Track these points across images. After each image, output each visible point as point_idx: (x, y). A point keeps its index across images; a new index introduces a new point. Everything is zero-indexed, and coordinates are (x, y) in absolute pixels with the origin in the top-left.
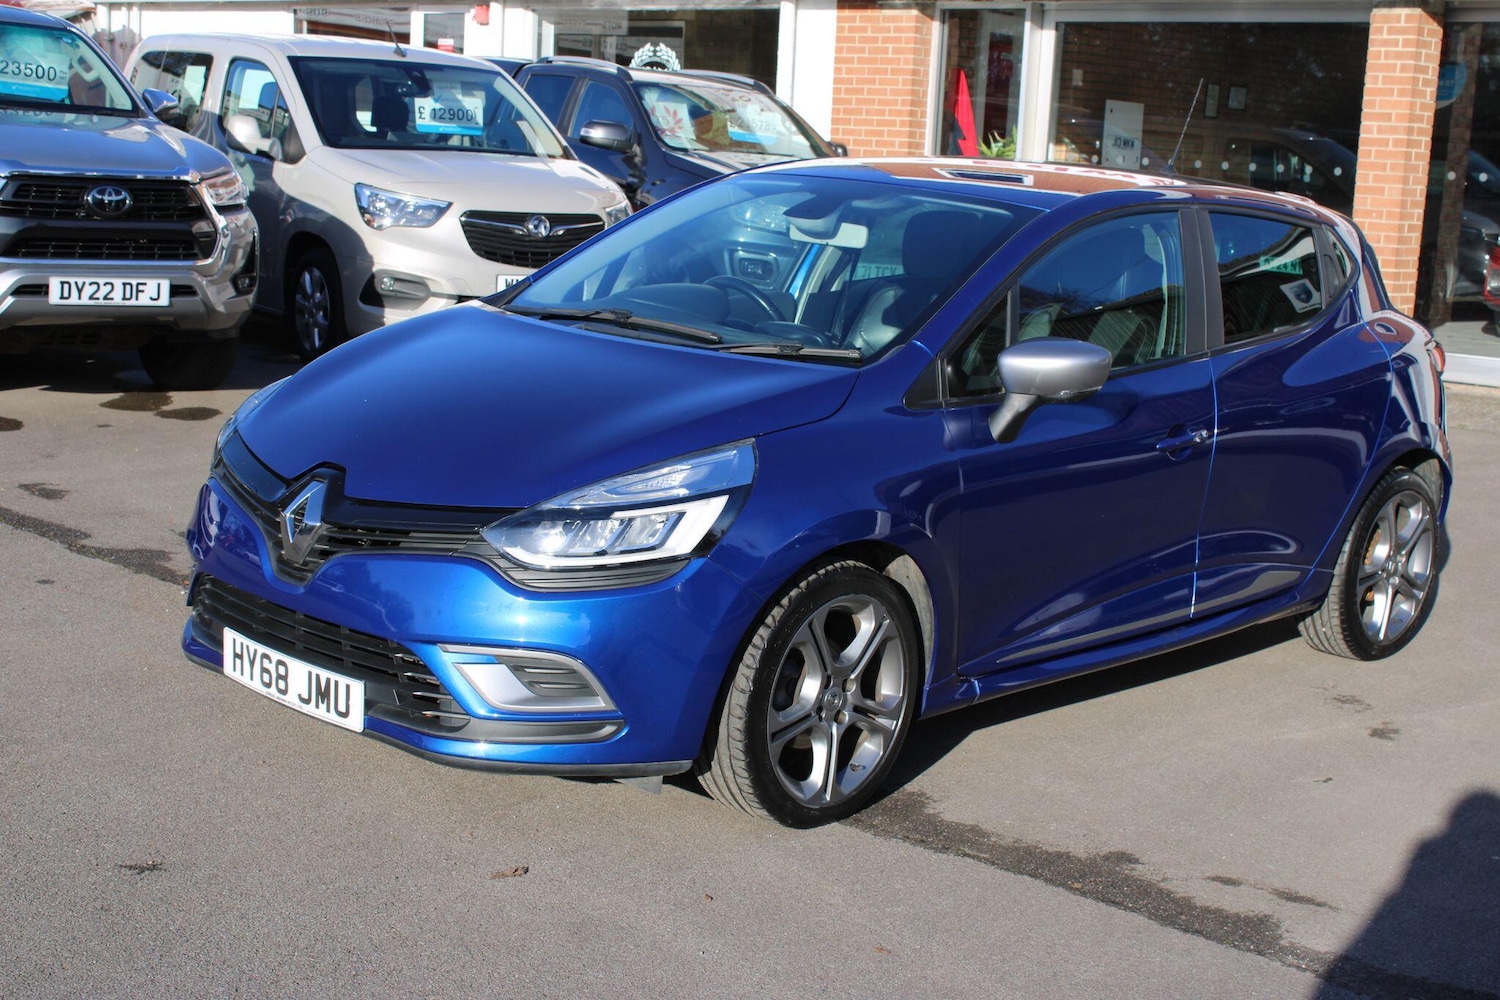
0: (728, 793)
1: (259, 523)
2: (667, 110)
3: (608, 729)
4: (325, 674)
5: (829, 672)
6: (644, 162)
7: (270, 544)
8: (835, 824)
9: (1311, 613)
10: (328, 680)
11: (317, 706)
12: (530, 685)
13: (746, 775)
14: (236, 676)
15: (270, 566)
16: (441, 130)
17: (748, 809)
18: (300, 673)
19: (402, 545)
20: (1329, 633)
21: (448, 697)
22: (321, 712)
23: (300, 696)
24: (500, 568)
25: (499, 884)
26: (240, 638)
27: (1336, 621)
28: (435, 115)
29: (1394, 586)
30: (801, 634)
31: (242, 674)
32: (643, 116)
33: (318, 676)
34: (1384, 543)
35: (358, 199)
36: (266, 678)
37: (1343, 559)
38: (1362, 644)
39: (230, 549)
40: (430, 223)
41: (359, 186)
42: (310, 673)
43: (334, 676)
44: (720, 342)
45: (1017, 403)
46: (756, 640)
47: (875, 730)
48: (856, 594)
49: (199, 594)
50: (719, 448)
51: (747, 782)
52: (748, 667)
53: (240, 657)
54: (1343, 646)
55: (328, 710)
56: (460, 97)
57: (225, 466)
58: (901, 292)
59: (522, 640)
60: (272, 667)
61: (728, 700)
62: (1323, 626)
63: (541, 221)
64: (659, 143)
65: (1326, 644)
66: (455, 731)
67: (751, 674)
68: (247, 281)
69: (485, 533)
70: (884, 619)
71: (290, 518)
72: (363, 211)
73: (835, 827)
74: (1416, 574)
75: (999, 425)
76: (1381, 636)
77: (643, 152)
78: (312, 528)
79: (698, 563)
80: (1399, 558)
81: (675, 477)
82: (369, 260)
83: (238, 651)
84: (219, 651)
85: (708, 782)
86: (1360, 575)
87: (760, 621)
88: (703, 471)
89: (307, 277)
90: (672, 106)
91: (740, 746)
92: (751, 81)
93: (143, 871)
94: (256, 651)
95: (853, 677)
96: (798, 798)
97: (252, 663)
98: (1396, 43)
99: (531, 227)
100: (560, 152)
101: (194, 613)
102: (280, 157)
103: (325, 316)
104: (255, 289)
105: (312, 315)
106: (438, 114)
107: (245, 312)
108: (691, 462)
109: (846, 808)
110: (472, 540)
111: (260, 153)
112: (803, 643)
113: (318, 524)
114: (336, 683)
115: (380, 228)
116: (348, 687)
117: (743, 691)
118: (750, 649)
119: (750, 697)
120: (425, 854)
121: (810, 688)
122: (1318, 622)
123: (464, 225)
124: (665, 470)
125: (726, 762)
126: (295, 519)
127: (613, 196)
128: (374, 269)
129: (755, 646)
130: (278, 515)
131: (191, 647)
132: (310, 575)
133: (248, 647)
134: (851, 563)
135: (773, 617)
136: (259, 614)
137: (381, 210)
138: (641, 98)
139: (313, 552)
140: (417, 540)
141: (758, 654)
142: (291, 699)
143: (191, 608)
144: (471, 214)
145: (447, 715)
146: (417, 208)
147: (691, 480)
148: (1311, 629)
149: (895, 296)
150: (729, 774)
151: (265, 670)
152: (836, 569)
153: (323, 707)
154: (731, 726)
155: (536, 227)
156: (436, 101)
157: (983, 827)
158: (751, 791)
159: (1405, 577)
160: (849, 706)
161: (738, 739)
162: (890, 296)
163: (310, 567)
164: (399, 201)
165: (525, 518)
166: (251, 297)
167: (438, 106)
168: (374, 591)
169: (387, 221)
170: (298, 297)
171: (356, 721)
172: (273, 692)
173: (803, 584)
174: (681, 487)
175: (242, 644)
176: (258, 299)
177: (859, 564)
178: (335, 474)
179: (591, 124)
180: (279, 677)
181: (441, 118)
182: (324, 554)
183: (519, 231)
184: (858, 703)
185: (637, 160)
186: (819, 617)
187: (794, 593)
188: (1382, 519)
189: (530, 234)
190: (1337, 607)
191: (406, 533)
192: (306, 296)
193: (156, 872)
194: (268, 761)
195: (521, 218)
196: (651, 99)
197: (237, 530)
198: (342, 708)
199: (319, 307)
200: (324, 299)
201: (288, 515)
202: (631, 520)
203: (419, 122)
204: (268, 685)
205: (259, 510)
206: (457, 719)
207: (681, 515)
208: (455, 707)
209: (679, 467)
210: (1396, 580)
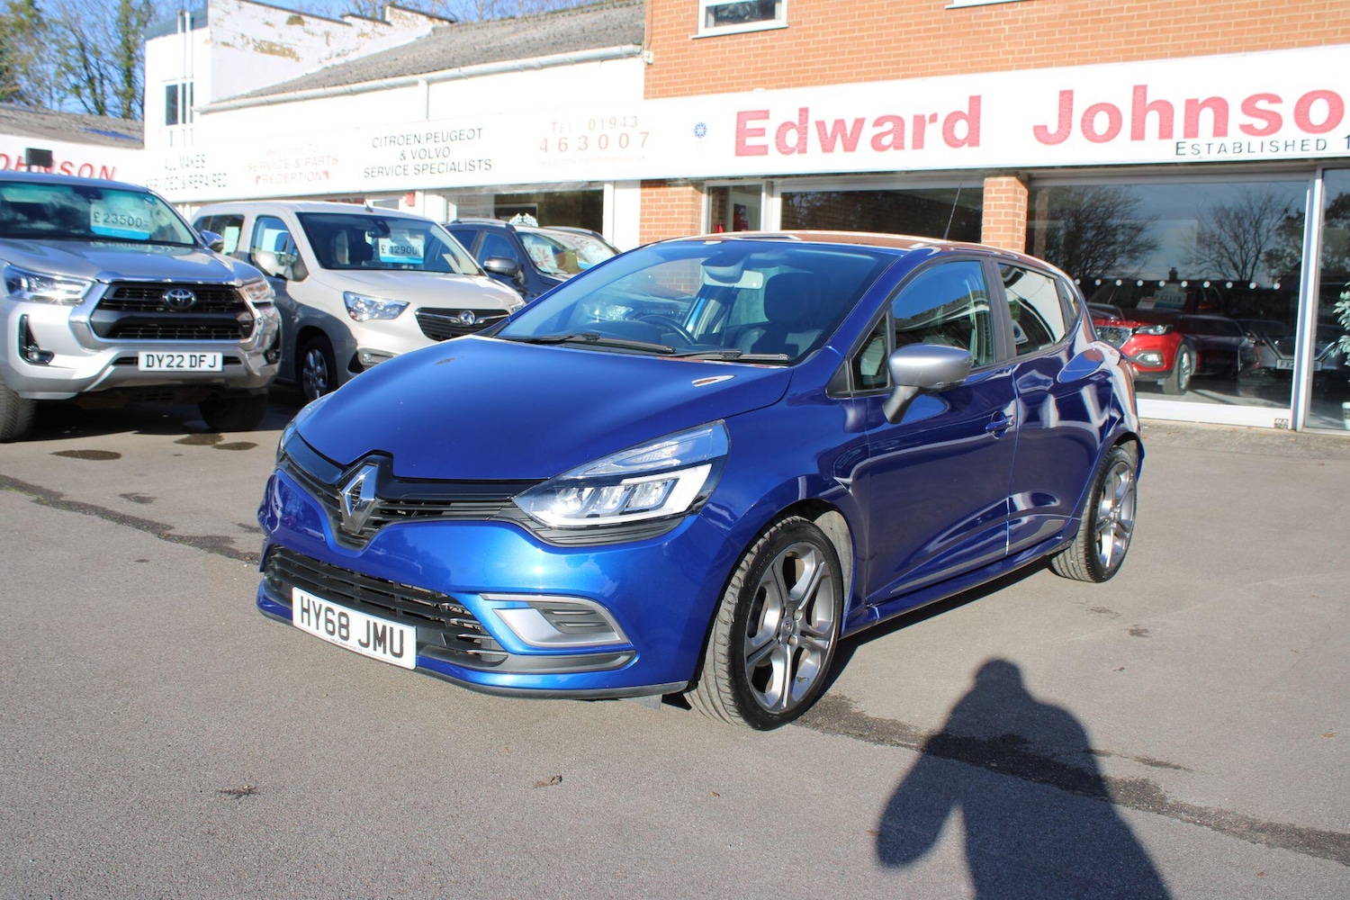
0: (711, 705)
1: (321, 502)
2: (538, 249)
3: (623, 659)
4: (381, 622)
5: (785, 605)
6: (526, 281)
7: (331, 518)
8: (788, 725)
9: (1063, 551)
10: (384, 627)
11: (375, 649)
12: (557, 625)
13: (729, 690)
14: (304, 626)
15: (330, 535)
16: (396, 261)
17: (727, 718)
18: (360, 622)
19: (444, 513)
20: (1076, 564)
21: (489, 638)
22: (378, 654)
23: (359, 641)
24: (530, 528)
25: (542, 791)
26: (307, 596)
27: (1082, 555)
28: (392, 250)
29: (1113, 528)
30: (767, 575)
31: (309, 625)
32: (524, 254)
33: (375, 624)
34: (1108, 499)
35: (346, 303)
36: (330, 627)
37: (1086, 511)
38: (1097, 571)
39: (292, 528)
40: (395, 316)
41: (346, 293)
42: (368, 622)
43: (389, 624)
44: (673, 353)
45: (903, 393)
46: (734, 581)
47: (814, 649)
48: (803, 542)
49: (270, 561)
50: (696, 427)
51: (730, 696)
52: (729, 603)
53: (307, 611)
54: (1085, 573)
55: (385, 652)
56: (408, 239)
57: (289, 459)
58: (763, 332)
59: (541, 587)
60: (335, 618)
61: (713, 631)
62: (1072, 559)
63: (469, 314)
64: (536, 270)
65: (1072, 572)
66: (494, 665)
67: (732, 608)
68: (274, 355)
69: (516, 500)
70: (821, 562)
71: (348, 496)
72: (349, 309)
73: (788, 727)
74: (1125, 521)
75: (890, 410)
76: (1108, 565)
77: (525, 276)
78: (368, 503)
79: (691, 520)
80: (1116, 510)
81: (666, 451)
82: (355, 342)
83: (306, 606)
84: (288, 607)
85: (694, 697)
86: (1097, 523)
87: (737, 566)
88: (688, 446)
89: (311, 356)
90: (542, 247)
91: (725, 667)
92: (590, 232)
93: (241, 796)
94: (321, 605)
95: (800, 608)
96: (765, 706)
97: (318, 616)
98: (1000, 199)
99: (462, 318)
100: (477, 272)
101: (266, 578)
102: (291, 277)
103: (324, 382)
104: (280, 360)
105: (314, 381)
106: (394, 250)
107: (273, 376)
108: (679, 438)
109: (797, 712)
110: (505, 507)
111: (279, 276)
112: (768, 583)
113: (373, 500)
114: (391, 629)
115: (361, 321)
116: (402, 632)
117: (726, 623)
118: (730, 588)
119: (732, 627)
120: (474, 768)
121: (771, 618)
122: (1068, 556)
123: (418, 317)
124: (656, 446)
125: (711, 681)
126: (353, 497)
127: (514, 298)
128: (358, 348)
129: (733, 586)
130: (337, 494)
131: (263, 604)
132: (366, 541)
133: (313, 602)
134: (797, 517)
135: (747, 562)
136: (322, 575)
137: (361, 309)
138: (522, 242)
139: (368, 523)
140: (458, 509)
141: (737, 592)
142: (352, 644)
143: (263, 573)
144: (423, 310)
145: (488, 652)
146: (386, 307)
147: (681, 452)
148: (1062, 562)
149: (759, 335)
150: (714, 690)
151: (328, 621)
152: (789, 523)
153: (380, 649)
154: (716, 652)
155: (466, 318)
156: (393, 241)
157: (901, 721)
158: (732, 703)
159: (1120, 523)
160: (798, 632)
161: (723, 661)
162: (755, 335)
163: (366, 534)
164: (373, 302)
165: (548, 487)
166: (276, 367)
167: (394, 245)
168: (412, 552)
169: (365, 317)
170: (305, 370)
171: (409, 660)
172: (336, 639)
173: (767, 535)
174: (673, 458)
175: (309, 600)
176: (281, 368)
177: (803, 519)
178: (384, 459)
179: (490, 259)
180: (342, 626)
181: (396, 253)
182: (377, 524)
183: (454, 320)
184: (804, 629)
185: (521, 281)
186: (778, 562)
187: (760, 542)
188: (1109, 482)
189: (462, 323)
190: (1082, 545)
191: (447, 503)
192: (310, 369)
193: (252, 796)
194: (330, 694)
195: (455, 312)
196: (528, 243)
197: (297, 513)
198: (397, 650)
199: (319, 376)
200: (323, 371)
201: (346, 493)
202: (635, 486)
203: (381, 255)
204: (332, 633)
205: (319, 491)
206: (497, 655)
207: (676, 480)
208: (495, 645)
209: (667, 443)
210: (1115, 525)
